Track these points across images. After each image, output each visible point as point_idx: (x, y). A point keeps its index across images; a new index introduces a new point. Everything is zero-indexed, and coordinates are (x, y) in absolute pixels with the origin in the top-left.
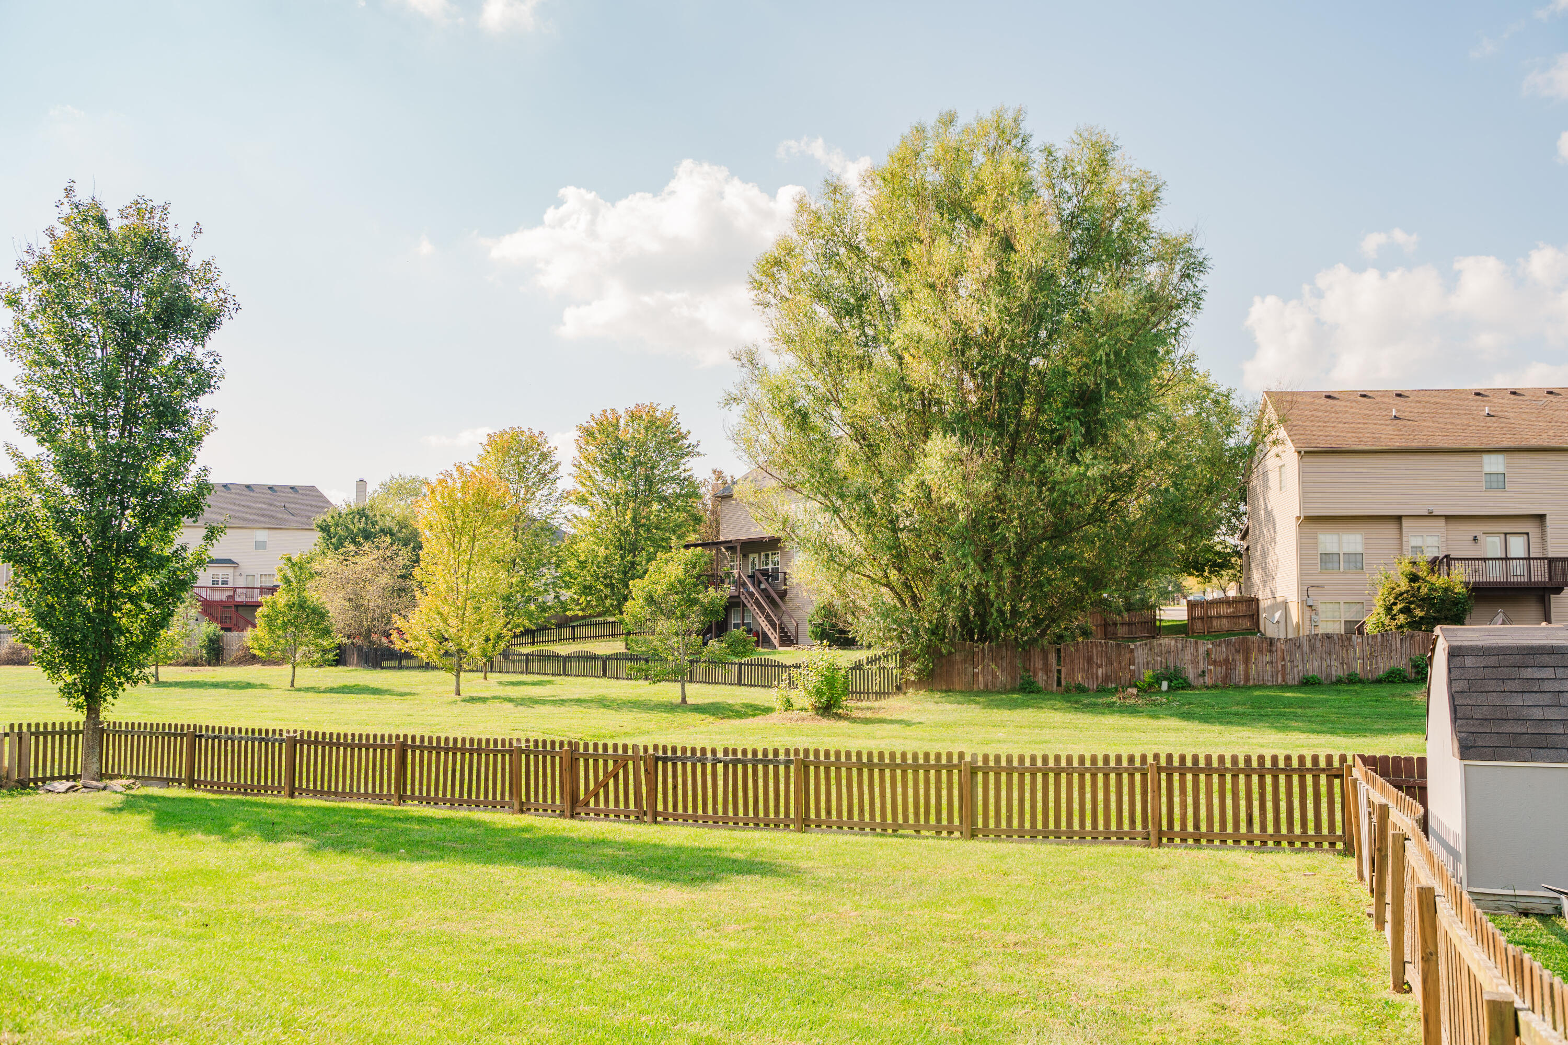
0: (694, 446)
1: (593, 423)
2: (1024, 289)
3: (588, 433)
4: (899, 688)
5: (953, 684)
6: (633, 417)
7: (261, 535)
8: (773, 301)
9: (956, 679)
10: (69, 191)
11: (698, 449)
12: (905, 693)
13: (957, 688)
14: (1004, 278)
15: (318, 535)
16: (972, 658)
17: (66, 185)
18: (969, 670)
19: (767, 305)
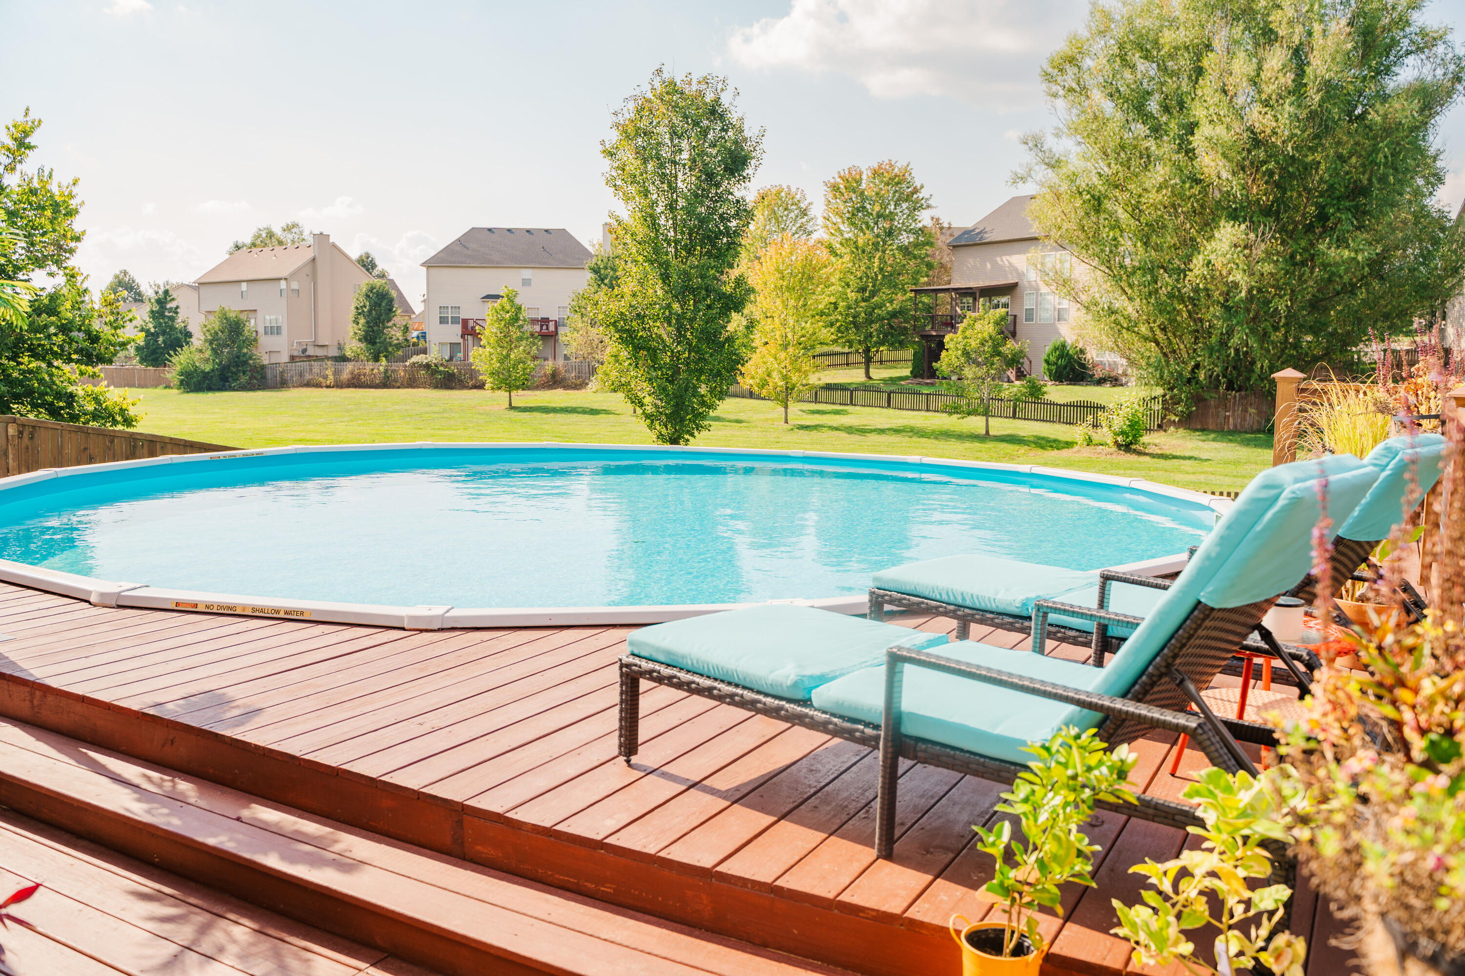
0: (927, 199)
1: (839, 180)
2: (1315, 97)
3: (835, 188)
4: (1160, 426)
5: (1207, 424)
6: (876, 173)
7: (527, 274)
8: (1061, 92)
9: (1210, 421)
10: (659, 71)
11: (930, 202)
12: (1165, 431)
13: (1211, 427)
14: (1298, 89)
15: (589, 275)
16: (1223, 403)
17: (658, 67)
18: (1222, 413)
19: (1055, 95)
